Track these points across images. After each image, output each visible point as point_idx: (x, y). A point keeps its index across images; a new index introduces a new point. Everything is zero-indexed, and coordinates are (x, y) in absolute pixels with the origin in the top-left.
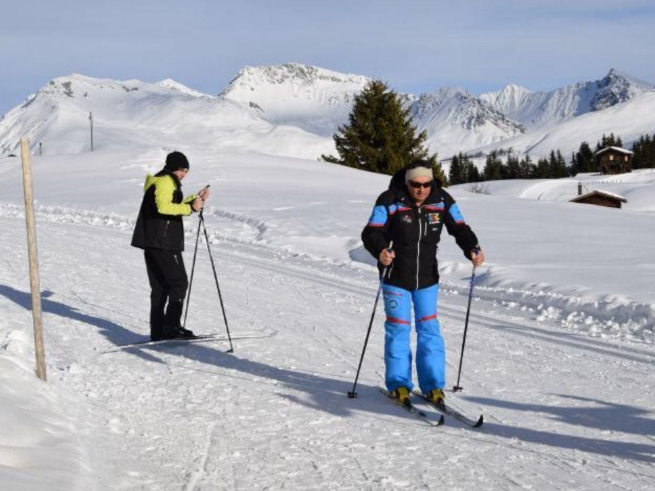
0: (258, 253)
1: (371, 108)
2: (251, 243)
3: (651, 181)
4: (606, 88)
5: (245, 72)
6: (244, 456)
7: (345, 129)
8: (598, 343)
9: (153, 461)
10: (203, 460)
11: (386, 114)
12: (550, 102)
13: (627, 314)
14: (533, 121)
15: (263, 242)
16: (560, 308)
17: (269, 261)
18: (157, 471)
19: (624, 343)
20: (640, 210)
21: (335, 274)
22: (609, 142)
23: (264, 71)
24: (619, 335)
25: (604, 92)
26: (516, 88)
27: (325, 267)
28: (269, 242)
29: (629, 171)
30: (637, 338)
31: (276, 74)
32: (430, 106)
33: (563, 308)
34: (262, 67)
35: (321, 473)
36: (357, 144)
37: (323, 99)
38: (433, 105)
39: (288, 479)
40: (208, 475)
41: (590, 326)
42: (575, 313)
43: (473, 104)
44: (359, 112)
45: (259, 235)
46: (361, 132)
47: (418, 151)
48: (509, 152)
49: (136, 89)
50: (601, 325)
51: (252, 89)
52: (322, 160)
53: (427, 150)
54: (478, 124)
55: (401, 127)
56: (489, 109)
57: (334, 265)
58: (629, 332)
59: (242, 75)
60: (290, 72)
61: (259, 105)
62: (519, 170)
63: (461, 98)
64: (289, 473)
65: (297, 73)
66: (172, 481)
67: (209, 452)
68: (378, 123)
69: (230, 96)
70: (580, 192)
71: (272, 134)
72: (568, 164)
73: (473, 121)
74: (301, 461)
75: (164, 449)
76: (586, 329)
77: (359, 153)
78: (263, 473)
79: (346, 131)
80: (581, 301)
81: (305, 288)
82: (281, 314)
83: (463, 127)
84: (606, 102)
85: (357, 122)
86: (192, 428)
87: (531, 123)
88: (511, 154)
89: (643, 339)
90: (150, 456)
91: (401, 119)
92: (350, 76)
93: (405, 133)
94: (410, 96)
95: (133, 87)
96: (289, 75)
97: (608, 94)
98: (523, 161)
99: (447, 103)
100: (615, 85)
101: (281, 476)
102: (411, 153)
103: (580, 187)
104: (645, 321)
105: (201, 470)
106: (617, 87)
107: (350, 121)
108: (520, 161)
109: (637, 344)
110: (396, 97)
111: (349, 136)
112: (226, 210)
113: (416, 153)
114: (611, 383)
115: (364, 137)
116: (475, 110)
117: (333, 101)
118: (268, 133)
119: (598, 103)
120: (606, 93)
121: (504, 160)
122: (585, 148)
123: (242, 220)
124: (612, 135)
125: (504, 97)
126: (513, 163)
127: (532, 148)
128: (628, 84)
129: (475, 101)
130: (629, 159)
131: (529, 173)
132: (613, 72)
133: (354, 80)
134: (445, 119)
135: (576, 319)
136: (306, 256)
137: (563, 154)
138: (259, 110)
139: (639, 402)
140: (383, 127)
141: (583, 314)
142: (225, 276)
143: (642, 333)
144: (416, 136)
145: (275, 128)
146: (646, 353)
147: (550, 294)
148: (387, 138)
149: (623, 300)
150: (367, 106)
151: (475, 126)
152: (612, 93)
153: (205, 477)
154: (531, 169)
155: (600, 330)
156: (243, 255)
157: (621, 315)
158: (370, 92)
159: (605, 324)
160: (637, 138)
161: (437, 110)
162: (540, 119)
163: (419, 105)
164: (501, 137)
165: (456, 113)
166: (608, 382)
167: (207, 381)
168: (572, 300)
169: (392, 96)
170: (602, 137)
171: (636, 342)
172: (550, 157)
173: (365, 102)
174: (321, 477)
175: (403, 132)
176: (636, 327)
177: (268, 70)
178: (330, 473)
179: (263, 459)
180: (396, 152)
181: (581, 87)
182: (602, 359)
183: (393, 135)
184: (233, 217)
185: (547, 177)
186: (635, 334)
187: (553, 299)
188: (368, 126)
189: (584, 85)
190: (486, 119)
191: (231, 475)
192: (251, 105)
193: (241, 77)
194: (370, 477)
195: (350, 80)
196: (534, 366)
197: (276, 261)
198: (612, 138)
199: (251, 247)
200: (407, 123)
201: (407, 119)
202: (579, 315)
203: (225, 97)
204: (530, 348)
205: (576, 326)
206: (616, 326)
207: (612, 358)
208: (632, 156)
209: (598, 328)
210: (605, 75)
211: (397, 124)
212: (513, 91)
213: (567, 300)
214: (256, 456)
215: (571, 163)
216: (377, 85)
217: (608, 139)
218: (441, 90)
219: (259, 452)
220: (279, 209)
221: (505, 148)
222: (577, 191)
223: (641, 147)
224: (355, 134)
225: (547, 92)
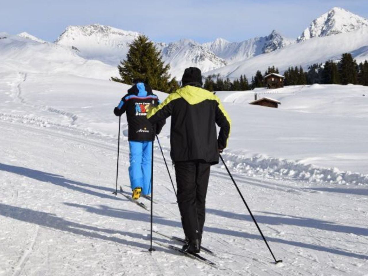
0: (72, 132)
1: (139, 51)
2: (68, 127)
3: (294, 93)
4: (271, 41)
5: (69, 29)
6: (55, 241)
7: (124, 63)
8: (251, 179)
9: (4, 245)
10: (32, 244)
11: (147, 54)
12: (240, 48)
13: (267, 164)
14: (231, 59)
15: (75, 126)
16: (233, 161)
17: (78, 136)
18: (5, 250)
19: (264, 179)
20: (287, 108)
21: (114, 143)
22: (271, 70)
23: (80, 28)
24: (263, 175)
25: (269, 43)
26: (222, 40)
27: (109, 140)
28: (78, 126)
29: (282, 87)
30: (271, 176)
31: (87, 30)
32: (175, 50)
33: (235, 161)
34: (79, 26)
35: (96, 249)
36: (131, 71)
37: (114, 45)
38: (176, 49)
39: (77, 252)
40: (34, 251)
41: (248, 170)
42: (241, 164)
43: (198, 49)
44: (132, 53)
45: (73, 122)
46: (133, 64)
47: (166, 75)
48: (218, 76)
49: (5, 38)
50: (253, 170)
51: (73, 39)
52: (112, 80)
53: (170, 75)
54: (201, 60)
55: (155, 62)
56: (208, 52)
57: (114, 139)
58: (267, 173)
59: (67, 31)
60: (95, 29)
61: (78, 48)
62: (223, 86)
63: (192, 46)
64: (79, 249)
65: (99, 30)
66: (14, 255)
67: (36, 240)
68: (143, 59)
69: (61, 42)
70: (256, 98)
71: (85, 65)
72: (250, 83)
73: (198, 58)
74: (85, 243)
75: (10, 238)
76: (246, 172)
77: (132, 76)
78: (64, 250)
79: (125, 64)
80: (244, 157)
81: (97, 151)
82: (82, 165)
83: (193, 62)
84: (271, 48)
85: (132, 59)
86: (28, 227)
87: (230, 60)
88: (219, 77)
89: (274, 177)
90: (2, 242)
91: (156, 58)
92: (130, 32)
93: (158, 65)
94: (163, 44)
95: (3, 37)
96: (95, 31)
97: (271, 44)
98: (225, 81)
99: (183, 49)
100: (275, 39)
101: (74, 251)
102: (161, 76)
103: (256, 96)
104: (276, 167)
105: (30, 249)
106: (276, 40)
107: (127, 58)
108: (224, 81)
109: (271, 180)
110: (153, 44)
111: (127, 67)
112: (54, 108)
113: (164, 76)
114: (254, 200)
115: (135, 67)
116: (199, 52)
117: (120, 46)
118: (83, 64)
119: (266, 49)
120: (270, 43)
121: (215, 81)
122: (259, 74)
123: (63, 113)
124: (273, 67)
125: (216, 46)
126: (220, 82)
127: (231, 74)
128: (282, 39)
129: (199, 47)
130: (282, 80)
131: (229, 88)
132: (275, 32)
133: (132, 34)
134: (183, 57)
135: (241, 167)
136: (98, 134)
137: (247, 77)
138: (78, 51)
139: (267, 209)
140: (146, 61)
141: (245, 164)
142: (53, 145)
143: (274, 174)
144: (164, 67)
145: (87, 61)
146: (274, 184)
147: (228, 154)
148: (148, 67)
149: (265, 156)
150: (137, 50)
151: (199, 61)
152: (274, 43)
153: (32, 253)
154: (230, 86)
155: (253, 173)
156: (64, 133)
157: (264, 165)
158: (138, 42)
159: (255, 169)
160: (287, 69)
161: (178, 52)
162: (235, 58)
163: (168, 49)
164: (214, 68)
165: (189, 54)
166: (253, 200)
167: (37, 202)
168: (239, 157)
169: (150, 44)
170: (268, 68)
171: (270, 178)
172: (240, 79)
173: (136, 47)
174: (96, 251)
175: (157, 65)
176: (271, 171)
177: (82, 28)
178: (100, 249)
179: (65, 242)
180: (153, 76)
181: (257, 40)
182: (251, 188)
183: (151, 66)
184: (58, 112)
185: (239, 90)
186: (271, 174)
187: (230, 156)
188: (137, 61)
189: (259, 39)
190: (206, 57)
191: (46, 251)
192: (73, 48)
193: (67, 32)
194: (122, 250)
195: (129, 34)
196: (216, 192)
197: (81, 137)
198: (274, 69)
199: (68, 129)
200: (159, 60)
201: (159, 57)
202: (243, 164)
203: (57, 43)
204: (215, 182)
205: (241, 171)
206: (261, 170)
207: (257, 187)
208: (284, 78)
209: (252, 172)
210: (270, 34)
211: (154, 60)
212: (220, 42)
213: (236, 157)
214: (61, 241)
215: (251, 82)
216: (142, 38)
217: (271, 69)
218: (180, 41)
219: (63, 239)
220: (85, 108)
221: (216, 74)
222: (254, 98)
223: (289, 74)
224: (130, 65)
225: (239, 42)
